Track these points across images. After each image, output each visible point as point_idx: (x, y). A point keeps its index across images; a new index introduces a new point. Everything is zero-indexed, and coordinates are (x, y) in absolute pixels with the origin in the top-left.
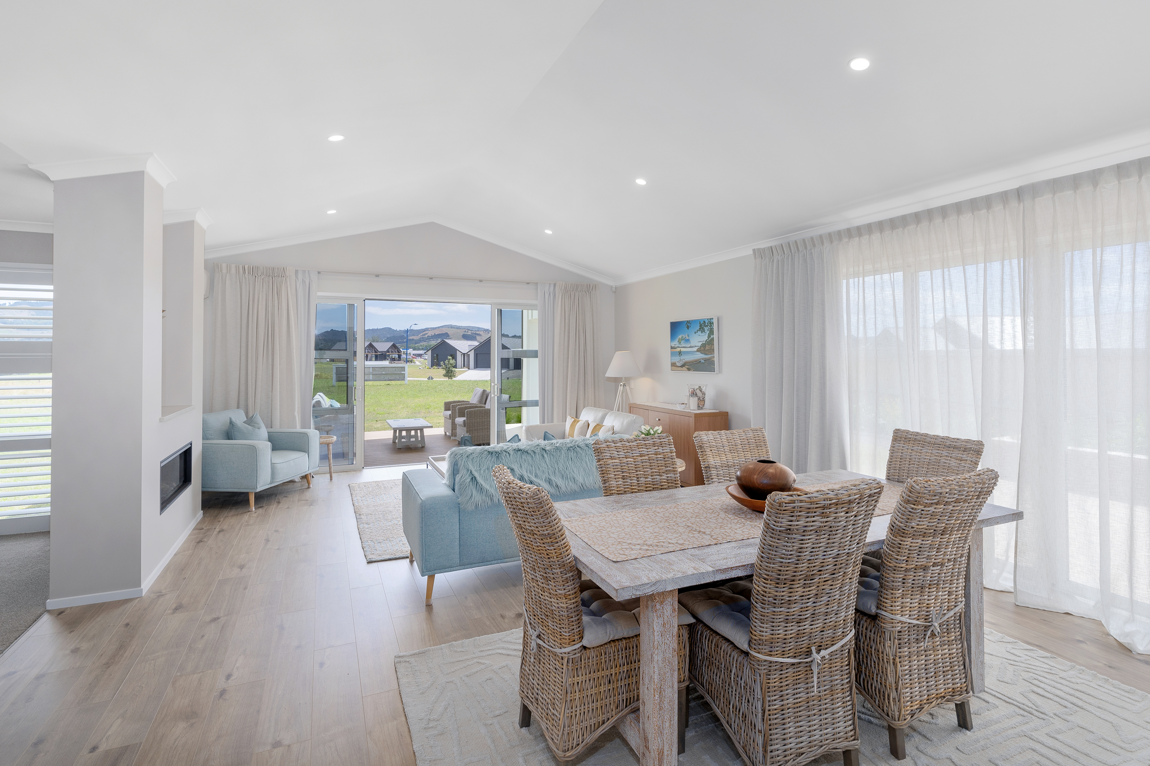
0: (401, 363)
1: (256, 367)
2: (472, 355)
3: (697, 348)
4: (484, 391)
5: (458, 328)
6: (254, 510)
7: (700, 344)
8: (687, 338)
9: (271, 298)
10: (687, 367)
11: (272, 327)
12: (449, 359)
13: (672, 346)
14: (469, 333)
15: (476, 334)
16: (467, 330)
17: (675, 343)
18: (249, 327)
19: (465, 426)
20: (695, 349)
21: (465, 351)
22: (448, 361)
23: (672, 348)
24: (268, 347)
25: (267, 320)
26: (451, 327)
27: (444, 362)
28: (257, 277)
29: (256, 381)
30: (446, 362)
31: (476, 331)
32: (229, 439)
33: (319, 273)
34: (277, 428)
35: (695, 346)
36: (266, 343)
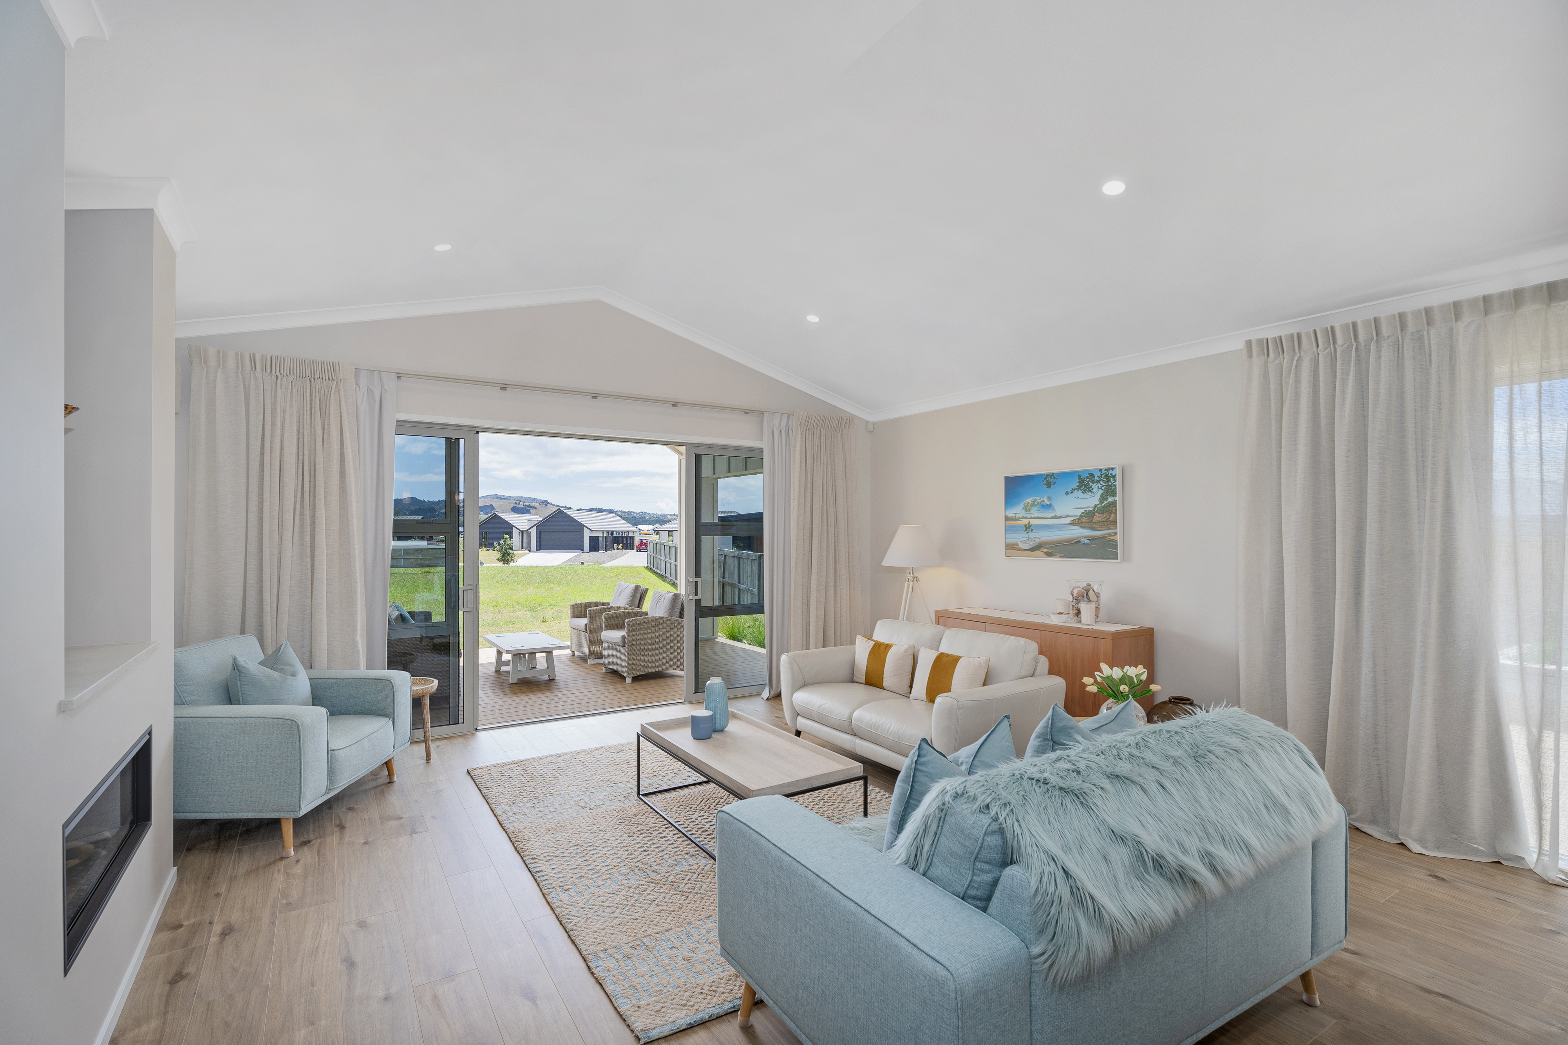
0: (433, 544)
1: (280, 552)
2: (534, 532)
3: (1073, 519)
4: (637, 587)
5: (506, 498)
6: (293, 853)
7: (1079, 513)
8: (1047, 502)
9: (309, 419)
10: (1045, 550)
11: (310, 475)
12: (506, 539)
13: (1009, 515)
14: (521, 505)
15: (529, 506)
16: (518, 502)
17: (1017, 511)
18: (265, 474)
19: (624, 646)
20: (1068, 521)
21: (524, 527)
22: (505, 541)
23: (1007, 519)
24: (302, 514)
25: (300, 462)
26: (497, 497)
27: (499, 543)
28: (279, 377)
29: (279, 577)
30: (502, 542)
31: (529, 503)
32: (230, 702)
33: (399, 378)
34: (323, 670)
35: (1067, 516)
36: (298, 506)
